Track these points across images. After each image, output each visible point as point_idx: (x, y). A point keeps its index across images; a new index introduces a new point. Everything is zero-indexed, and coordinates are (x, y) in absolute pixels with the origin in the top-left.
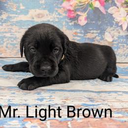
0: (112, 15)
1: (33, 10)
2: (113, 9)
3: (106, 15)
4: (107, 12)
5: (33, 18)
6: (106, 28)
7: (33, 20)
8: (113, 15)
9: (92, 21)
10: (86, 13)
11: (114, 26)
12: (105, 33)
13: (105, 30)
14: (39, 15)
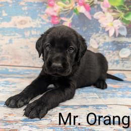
0: (97, 20)
1: (16, 17)
2: (98, 15)
3: (92, 20)
4: (92, 17)
5: (16, 25)
6: (91, 35)
7: (15, 27)
8: (99, 21)
9: (77, 27)
10: (71, 19)
11: (100, 32)
12: (90, 39)
13: (90, 37)
14: (21, 21)
